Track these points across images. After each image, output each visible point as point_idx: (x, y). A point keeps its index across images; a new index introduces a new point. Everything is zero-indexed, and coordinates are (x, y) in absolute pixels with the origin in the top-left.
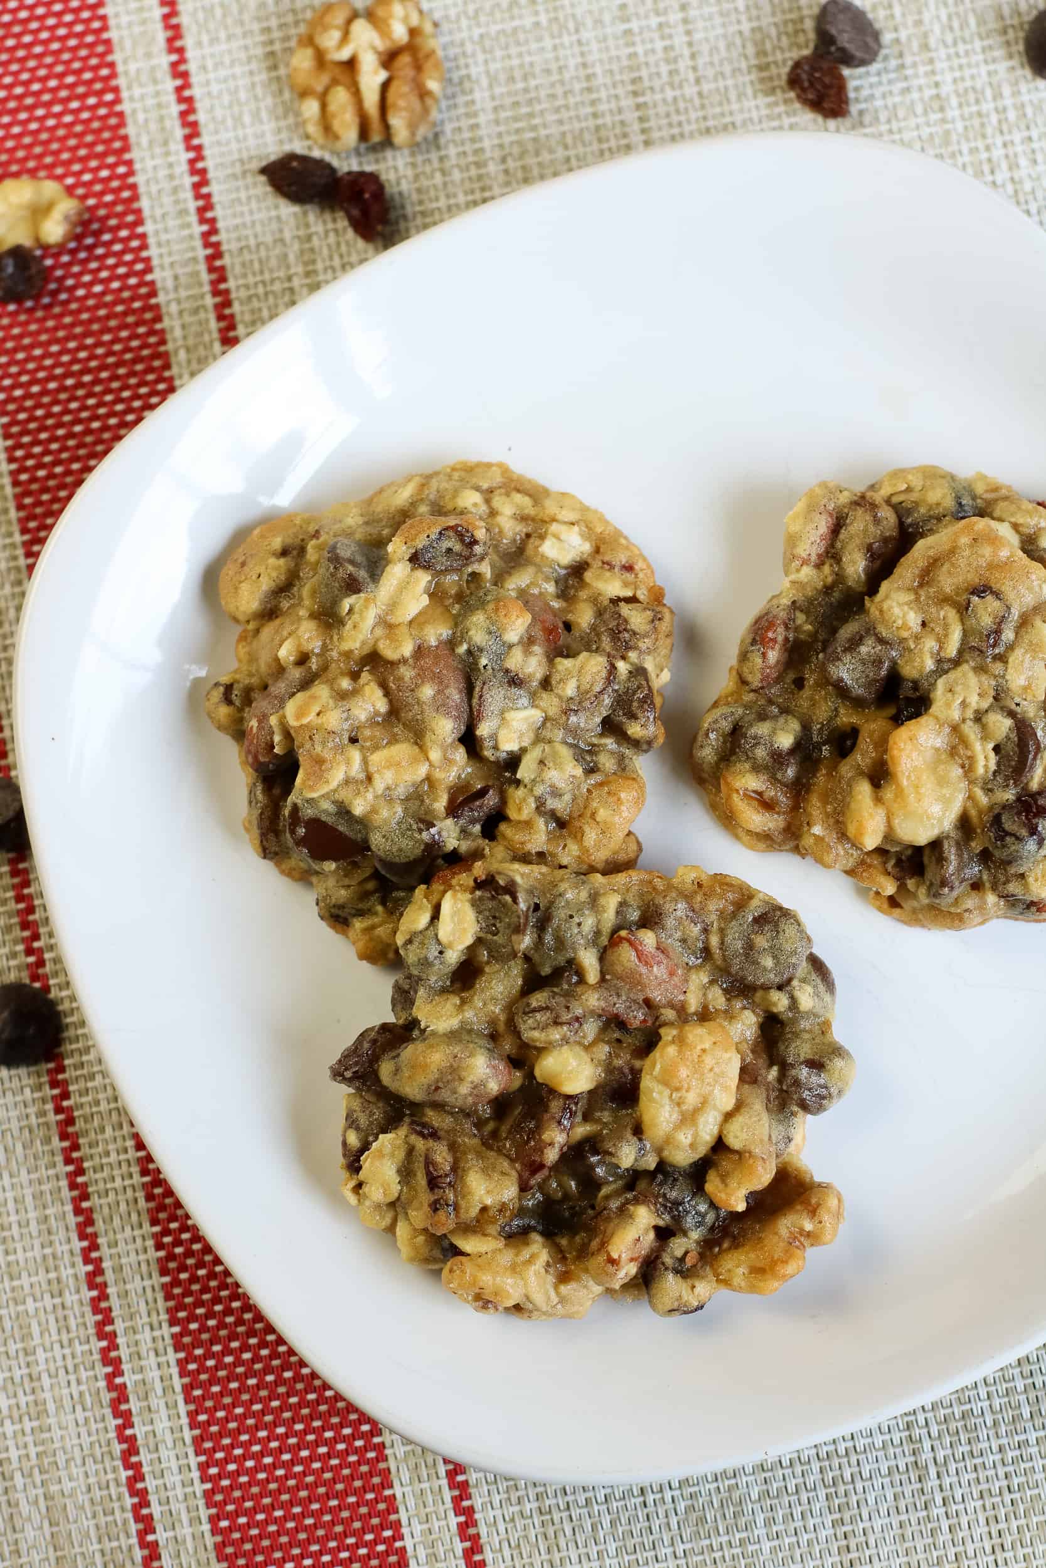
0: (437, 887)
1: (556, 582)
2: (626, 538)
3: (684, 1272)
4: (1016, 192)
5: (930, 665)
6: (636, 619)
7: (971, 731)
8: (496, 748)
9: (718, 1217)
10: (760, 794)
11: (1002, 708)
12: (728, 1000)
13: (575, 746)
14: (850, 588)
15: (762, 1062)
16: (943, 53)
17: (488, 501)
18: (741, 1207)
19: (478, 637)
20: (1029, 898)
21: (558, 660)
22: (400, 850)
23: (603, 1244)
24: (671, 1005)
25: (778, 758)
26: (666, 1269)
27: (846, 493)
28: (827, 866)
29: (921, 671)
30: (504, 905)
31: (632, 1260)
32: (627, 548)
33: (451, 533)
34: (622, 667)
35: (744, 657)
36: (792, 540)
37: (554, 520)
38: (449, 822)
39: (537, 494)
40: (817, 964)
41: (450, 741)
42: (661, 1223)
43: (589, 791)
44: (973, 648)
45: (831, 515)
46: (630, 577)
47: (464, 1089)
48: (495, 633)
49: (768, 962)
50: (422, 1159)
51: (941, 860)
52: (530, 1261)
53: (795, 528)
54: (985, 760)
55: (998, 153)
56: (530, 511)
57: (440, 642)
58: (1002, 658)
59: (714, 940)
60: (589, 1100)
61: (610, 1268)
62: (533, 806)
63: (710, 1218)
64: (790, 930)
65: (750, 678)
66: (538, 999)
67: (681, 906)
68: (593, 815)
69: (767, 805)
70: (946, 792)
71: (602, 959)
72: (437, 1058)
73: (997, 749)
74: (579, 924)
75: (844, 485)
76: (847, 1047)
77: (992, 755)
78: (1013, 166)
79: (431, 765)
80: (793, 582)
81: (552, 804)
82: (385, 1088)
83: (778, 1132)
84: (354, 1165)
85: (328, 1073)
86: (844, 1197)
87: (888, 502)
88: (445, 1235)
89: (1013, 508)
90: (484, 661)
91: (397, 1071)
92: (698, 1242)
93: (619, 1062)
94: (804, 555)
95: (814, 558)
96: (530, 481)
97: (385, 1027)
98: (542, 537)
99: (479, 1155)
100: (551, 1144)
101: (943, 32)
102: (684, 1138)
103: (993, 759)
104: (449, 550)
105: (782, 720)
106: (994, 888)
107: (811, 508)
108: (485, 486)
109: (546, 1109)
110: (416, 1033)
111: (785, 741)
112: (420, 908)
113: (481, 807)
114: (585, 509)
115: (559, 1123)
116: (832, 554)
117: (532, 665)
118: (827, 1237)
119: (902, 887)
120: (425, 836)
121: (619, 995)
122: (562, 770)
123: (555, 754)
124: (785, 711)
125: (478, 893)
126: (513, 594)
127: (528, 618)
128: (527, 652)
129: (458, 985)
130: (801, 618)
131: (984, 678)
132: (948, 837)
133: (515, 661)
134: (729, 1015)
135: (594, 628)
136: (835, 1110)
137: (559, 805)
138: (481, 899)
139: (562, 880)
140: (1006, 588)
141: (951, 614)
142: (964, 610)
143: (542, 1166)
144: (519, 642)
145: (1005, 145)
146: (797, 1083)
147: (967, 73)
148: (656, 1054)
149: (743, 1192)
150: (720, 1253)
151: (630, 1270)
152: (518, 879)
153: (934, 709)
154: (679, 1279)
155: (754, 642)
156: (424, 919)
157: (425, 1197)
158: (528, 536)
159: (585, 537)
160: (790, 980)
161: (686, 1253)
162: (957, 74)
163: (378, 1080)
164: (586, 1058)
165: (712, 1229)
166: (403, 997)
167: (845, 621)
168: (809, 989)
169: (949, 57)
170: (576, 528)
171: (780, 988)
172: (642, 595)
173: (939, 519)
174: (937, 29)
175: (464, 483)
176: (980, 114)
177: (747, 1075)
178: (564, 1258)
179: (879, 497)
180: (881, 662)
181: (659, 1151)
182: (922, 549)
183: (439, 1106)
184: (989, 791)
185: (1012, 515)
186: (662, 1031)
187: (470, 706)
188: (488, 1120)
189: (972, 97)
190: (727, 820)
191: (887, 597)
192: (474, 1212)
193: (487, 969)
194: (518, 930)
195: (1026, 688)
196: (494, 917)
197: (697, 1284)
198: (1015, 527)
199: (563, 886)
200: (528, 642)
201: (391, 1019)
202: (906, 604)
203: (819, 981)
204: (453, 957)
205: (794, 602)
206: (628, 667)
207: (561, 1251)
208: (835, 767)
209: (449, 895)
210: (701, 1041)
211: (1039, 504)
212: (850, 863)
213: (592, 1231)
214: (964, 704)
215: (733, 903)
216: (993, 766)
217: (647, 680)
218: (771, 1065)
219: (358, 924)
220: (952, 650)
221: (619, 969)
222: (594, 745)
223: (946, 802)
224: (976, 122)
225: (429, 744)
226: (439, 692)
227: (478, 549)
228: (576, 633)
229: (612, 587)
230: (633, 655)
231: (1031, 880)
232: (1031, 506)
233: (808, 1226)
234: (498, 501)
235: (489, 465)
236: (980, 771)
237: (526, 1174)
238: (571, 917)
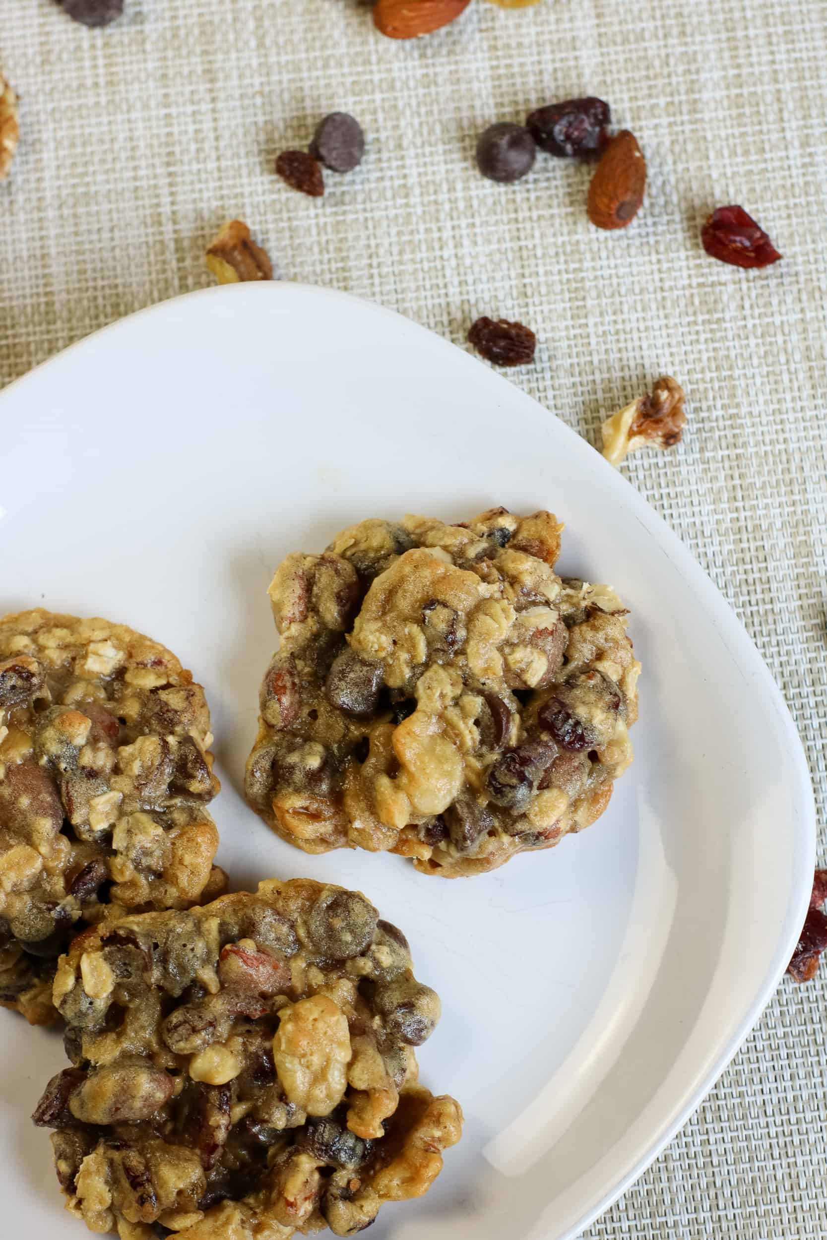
0: (74, 953)
1: (105, 689)
2: (150, 640)
3: (350, 1197)
4: (458, 265)
5: (407, 673)
6: (174, 700)
7: (453, 714)
8: (91, 830)
9: (365, 1148)
10: (306, 808)
11: (472, 690)
12: (326, 975)
13: (152, 812)
14: (331, 631)
15: (365, 1016)
16: (412, 152)
17: (35, 641)
18: (380, 1133)
19: (54, 748)
20: (536, 831)
21: (122, 748)
22: (38, 931)
23: (280, 1194)
24: (281, 992)
25: (313, 777)
26: (336, 1198)
27: (309, 559)
28: (374, 850)
29: (403, 680)
30: (130, 953)
31: (306, 1199)
32: (153, 647)
33: (11, 673)
34: (172, 740)
35: (264, 706)
36: (277, 607)
37: (90, 641)
38: (70, 898)
39: (69, 624)
40: (388, 929)
41: (52, 835)
42: (322, 1164)
43: (173, 844)
44: (437, 650)
45: (302, 578)
46: (161, 669)
47: (138, 1104)
48: (66, 742)
49: (348, 937)
50: (121, 1167)
51: (459, 821)
52: (227, 1222)
53: (276, 597)
54: (471, 735)
55: (447, 234)
56: (70, 639)
57: (25, 761)
58: (462, 652)
59: (302, 932)
60: (239, 1084)
61: (291, 1211)
62: (132, 867)
63: (359, 1150)
64: (357, 907)
65: (274, 722)
66: (176, 1017)
67: (269, 912)
68: (181, 862)
69: (315, 817)
70: (448, 767)
71: (218, 971)
72: (110, 1083)
73: (477, 723)
74: (192, 950)
75: (307, 553)
76: (428, 985)
77: (475, 728)
78: (458, 245)
79: (44, 858)
80: (287, 638)
81: (146, 862)
82: (79, 1120)
83: (392, 1066)
84: (70, 1188)
85: (31, 1121)
86: (460, 1103)
87: (343, 555)
88: (155, 1223)
89: (440, 534)
90: (63, 766)
91: (82, 1105)
92: (356, 1171)
93: (252, 1049)
94: (290, 615)
95: (297, 615)
96: (64, 617)
97: (66, 1073)
98: (85, 657)
99: (165, 1151)
100: (218, 1127)
101: (414, 136)
102: (320, 1092)
103: (476, 732)
104: (13, 687)
105: (307, 747)
106: (506, 831)
107: (286, 578)
108: (30, 629)
109: (207, 1100)
110: (90, 1072)
111: (314, 762)
112: (66, 973)
113: (92, 879)
114: (111, 626)
115: (220, 1108)
116: (311, 607)
117: (102, 759)
118: (454, 1138)
119: (437, 850)
120: (54, 914)
121: (238, 996)
122: (146, 833)
123: (137, 821)
124: (307, 739)
125: (107, 949)
126: (73, 707)
127: (89, 723)
128: (95, 749)
129: (111, 1024)
130: (300, 664)
131: (451, 671)
132: (459, 801)
133: (87, 759)
134: (329, 987)
135: (142, 716)
136: (433, 1039)
137: (155, 862)
138: (110, 953)
139: (170, 919)
140: (449, 597)
141: (415, 629)
142: (421, 622)
143: (216, 1146)
144: (87, 743)
145: (453, 228)
146: (398, 1025)
147: (430, 169)
148: (280, 1032)
149: (377, 1122)
150: (375, 1174)
151: (307, 1207)
152: (135, 928)
153: (420, 706)
154: (349, 1204)
155: (269, 693)
156: (71, 981)
157: (133, 1196)
158: (74, 659)
159: (117, 648)
160: (369, 946)
161: (349, 1182)
162: (422, 170)
163: (71, 1116)
164: (227, 1052)
165: (363, 1157)
166: (74, 1047)
167: (335, 656)
168: (385, 949)
169: (417, 156)
170: (109, 643)
171: (363, 954)
172: (173, 680)
173: (386, 557)
174: (410, 133)
175: (14, 633)
176: (436, 202)
177: (357, 1030)
178: (255, 1213)
179: (334, 555)
180: (370, 681)
181: (304, 1108)
182: (379, 585)
183: (124, 1123)
184: (480, 756)
185: (441, 539)
186: (280, 1014)
187: (62, 804)
188: (165, 1122)
189: (431, 189)
190: (288, 836)
191: (361, 629)
192: (173, 1196)
193: (131, 1006)
194: (146, 968)
195: (486, 670)
196: (125, 964)
197: (363, 1203)
198: (445, 548)
199: (172, 923)
200: (93, 741)
201: (69, 1065)
202: (377, 630)
203: (392, 941)
204: (101, 1004)
205: (292, 654)
206: (177, 739)
207: (251, 1209)
208: (357, 772)
209: (84, 957)
210: (311, 1013)
211: (460, 526)
212: (391, 843)
213: (270, 1187)
214: (442, 696)
215: (308, 899)
216: (478, 737)
217: (194, 745)
218: (373, 1017)
219: (24, 998)
220: (422, 657)
221: (233, 975)
222: (168, 807)
223: (449, 775)
224: (432, 208)
225: (37, 842)
226: (34, 799)
227: (35, 680)
228: (130, 723)
229: (150, 681)
230: (178, 729)
231: (532, 817)
232: (453, 529)
233: (437, 1133)
234: (43, 639)
235: (30, 613)
236: (469, 743)
237: (205, 1156)
238: (185, 946)
